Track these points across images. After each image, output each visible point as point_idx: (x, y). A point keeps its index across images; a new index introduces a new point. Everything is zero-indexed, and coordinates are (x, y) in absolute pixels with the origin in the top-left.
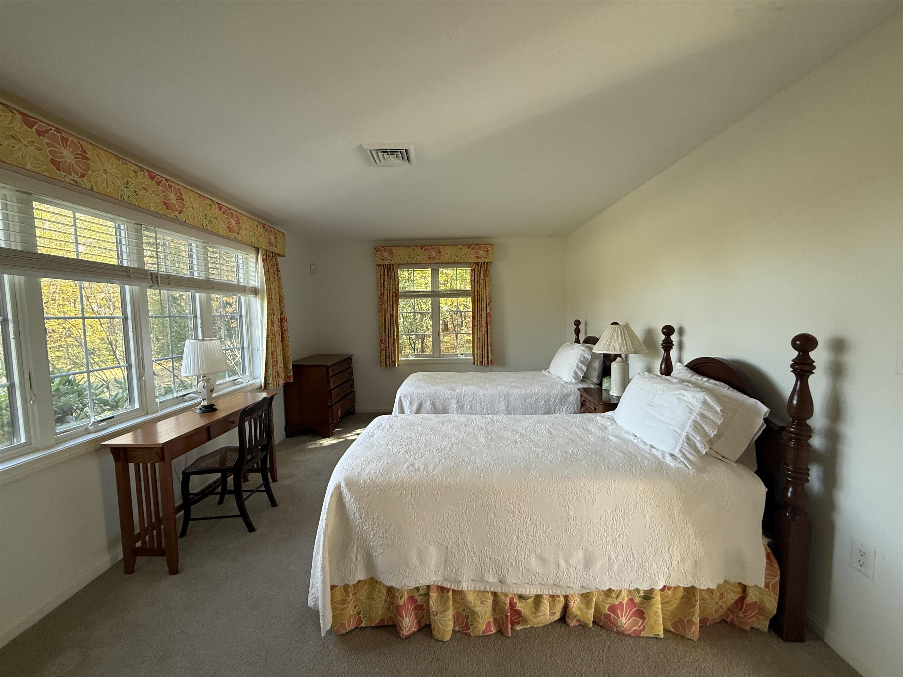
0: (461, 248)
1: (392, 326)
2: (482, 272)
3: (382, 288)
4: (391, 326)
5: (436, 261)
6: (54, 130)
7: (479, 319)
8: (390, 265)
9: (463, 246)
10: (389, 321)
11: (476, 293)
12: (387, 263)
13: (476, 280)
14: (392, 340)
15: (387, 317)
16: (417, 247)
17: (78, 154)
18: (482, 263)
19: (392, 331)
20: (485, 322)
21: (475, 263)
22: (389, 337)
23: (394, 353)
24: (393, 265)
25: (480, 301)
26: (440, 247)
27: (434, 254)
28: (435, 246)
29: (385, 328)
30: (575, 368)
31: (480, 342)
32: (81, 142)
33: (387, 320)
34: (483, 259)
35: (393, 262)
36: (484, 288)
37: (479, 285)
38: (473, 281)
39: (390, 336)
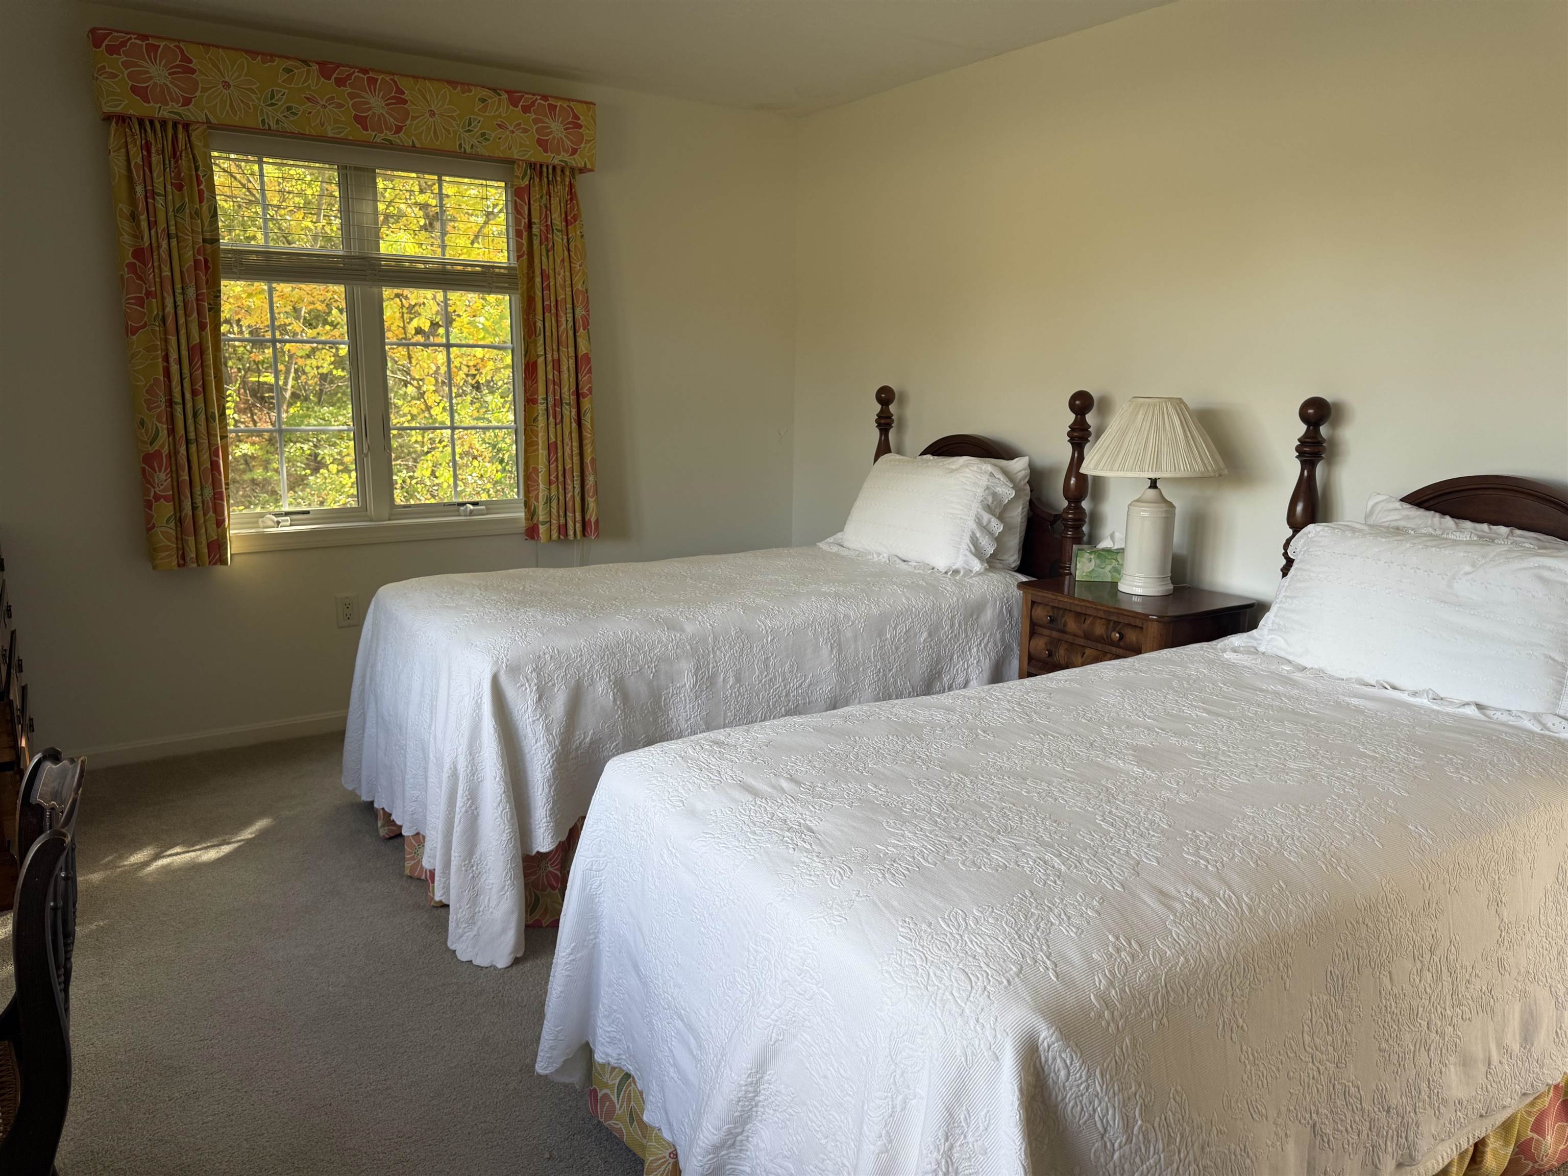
0: (483, 100)
1: (200, 398)
2: (555, 202)
3: (144, 225)
4: (194, 393)
5: (389, 135)
7: (550, 377)
8: (175, 125)
9: (490, 93)
10: (186, 371)
11: (538, 280)
12: (165, 114)
13: (535, 230)
14: (205, 456)
15: (174, 356)
16: (306, 62)
18: (554, 168)
19: (202, 417)
20: (573, 389)
21: (532, 165)
22: (188, 442)
23: (215, 512)
24: (186, 126)
25: (553, 310)
26: (403, 83)
27: (376, 103)
28: (382, 72)
29: (170, 403)
31: (557, 459)
33: (174, 368)
34: (564, 156)
35: (190, 113)
36: (567, 264)
37: (548, 251)
38: (525, 234)
39: (192, 435)
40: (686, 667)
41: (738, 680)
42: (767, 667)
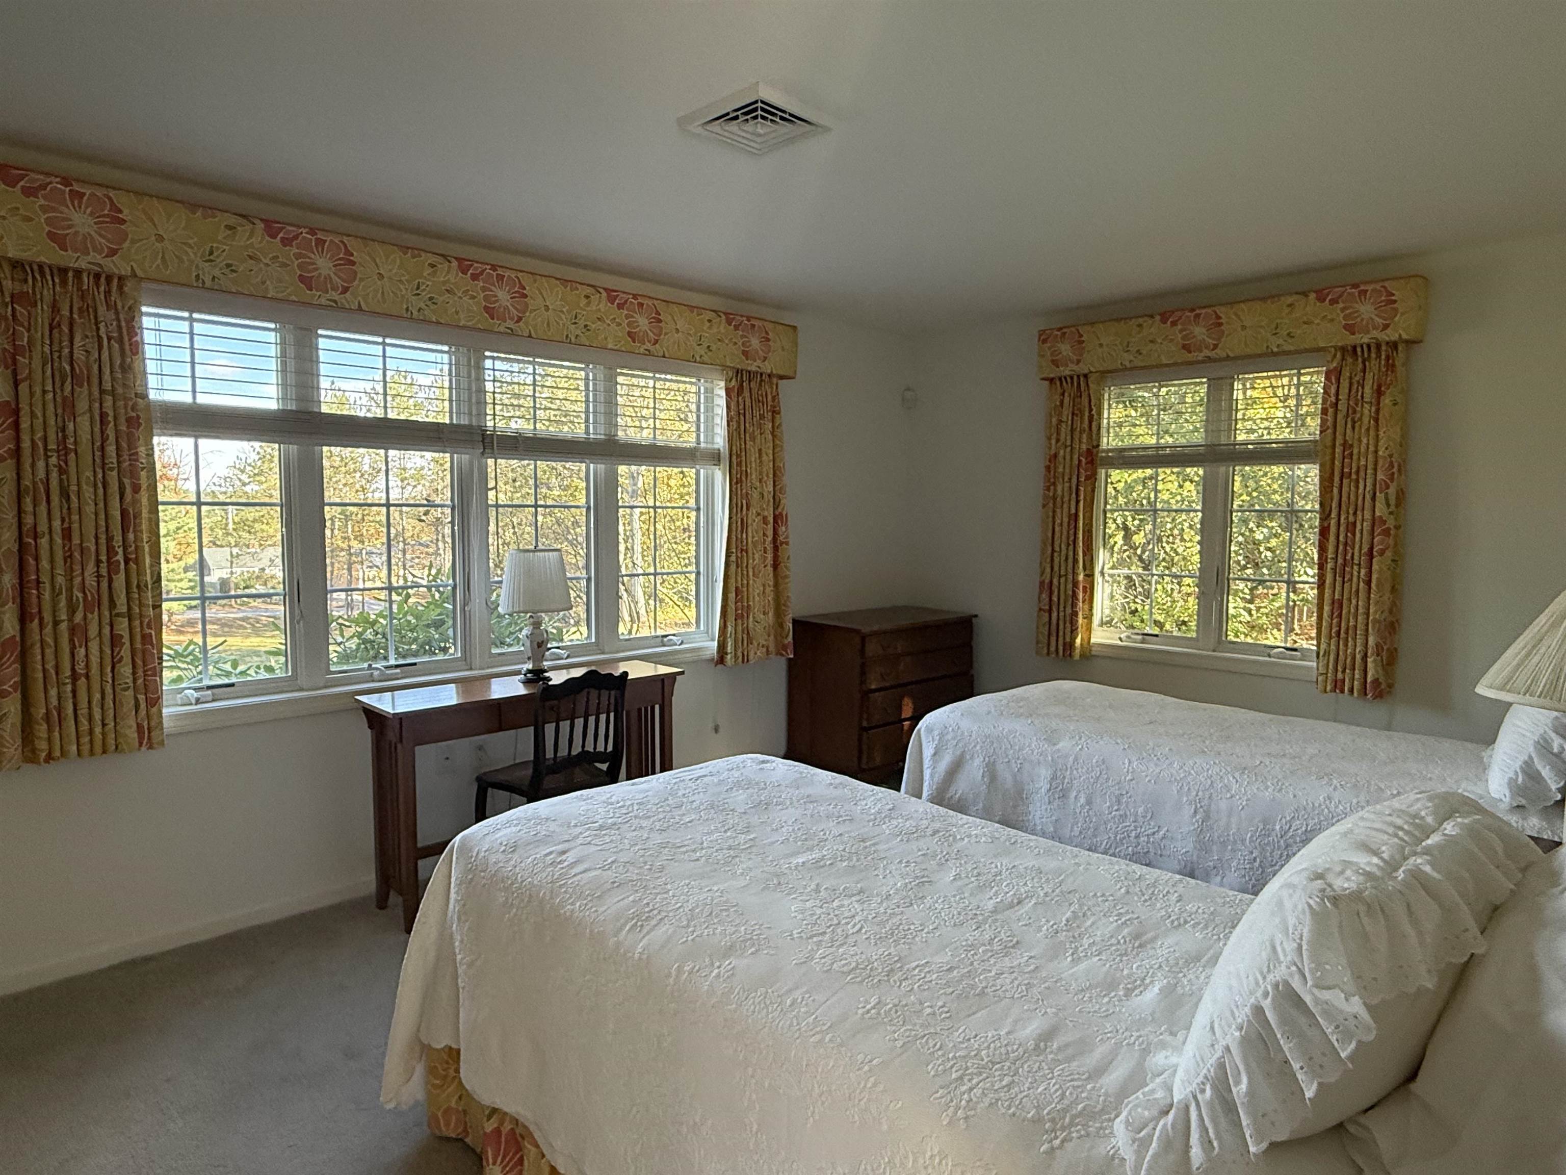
0: (1291, 306)
1: (1071, 547)
2: (1369, 376)
3: (1053, 442)
4: (1069, 545)
5: (1207, 353)
6: (307, 233)
7: (1341, 538)
8: (1078, 377)
9: (1298, 297)
10: (1065, 533)
11: (1338, 450)
12: (1067, 373)
13: (1342, 406)
14: (1070, 586)
15: (1058, 521)
16: (1152, 317)
17: (340, 259)
18: (1369, 346)
19: (1070, 560)
20: (1365, 549)
21: (1343, 349)
22: (1060, 577)
23: (1071, 623)
24: (1086, 376)
25: (1354, 476)
26: (1221, 311)
27: (1199, 331)
28: (1205, 307)
29: (1053, 551)
30: (1532, 749)
31: (1340, 616)
32: (345, 239)
33: (1057, 529)
34: (1375, 334)
35: (1083, 368)
36: (1372, 433)
37: (1354, 422)
38: (1331, 410)
39: (1063, 573)
40: (1044, 773)
41: (1089, 802)
42: (1119, 802)
